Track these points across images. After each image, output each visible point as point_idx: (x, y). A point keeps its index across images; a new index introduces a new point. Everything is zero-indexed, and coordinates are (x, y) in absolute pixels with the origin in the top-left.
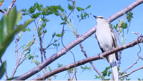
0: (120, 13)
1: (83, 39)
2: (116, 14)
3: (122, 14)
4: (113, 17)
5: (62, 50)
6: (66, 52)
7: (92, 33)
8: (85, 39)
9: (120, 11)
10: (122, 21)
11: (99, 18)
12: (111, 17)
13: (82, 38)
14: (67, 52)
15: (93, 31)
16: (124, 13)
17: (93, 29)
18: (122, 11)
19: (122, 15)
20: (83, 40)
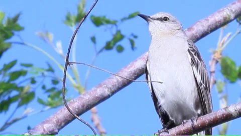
0: (218, 17)
1: (107, 92)
2: (207, 20)
3: (225, 18)
4: (199, 28)
5: (44, 123)
6: (57, 131)
7: (134, 74)
8: (113, 93)
9: (219, 12)
10: (223, 44)
11: (158, 19)
12: (193, 29)
13: (106, 90)
14: (59, 130)
15: (138, 69)
16: (232, 16)
17: (139, 64)
18: (228, 12)
19: (226, 22)
20: (109, 96)
